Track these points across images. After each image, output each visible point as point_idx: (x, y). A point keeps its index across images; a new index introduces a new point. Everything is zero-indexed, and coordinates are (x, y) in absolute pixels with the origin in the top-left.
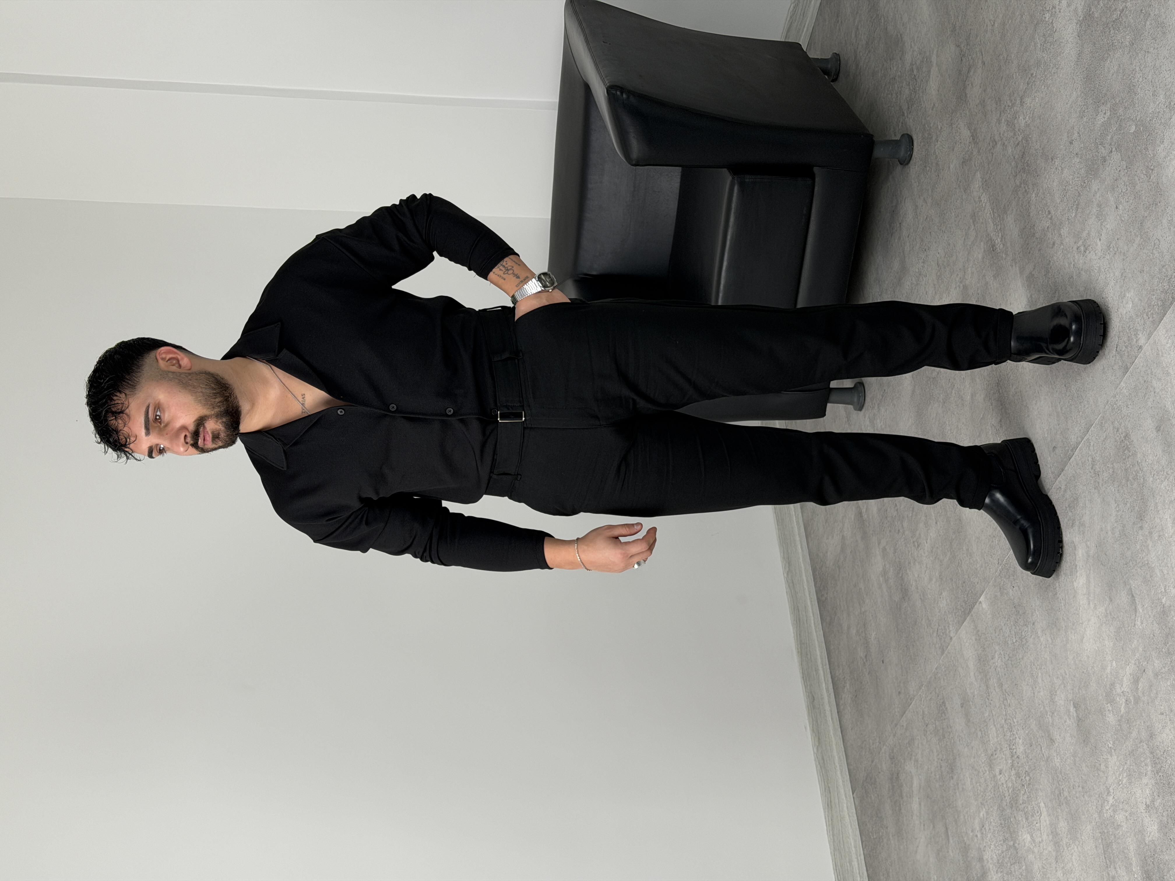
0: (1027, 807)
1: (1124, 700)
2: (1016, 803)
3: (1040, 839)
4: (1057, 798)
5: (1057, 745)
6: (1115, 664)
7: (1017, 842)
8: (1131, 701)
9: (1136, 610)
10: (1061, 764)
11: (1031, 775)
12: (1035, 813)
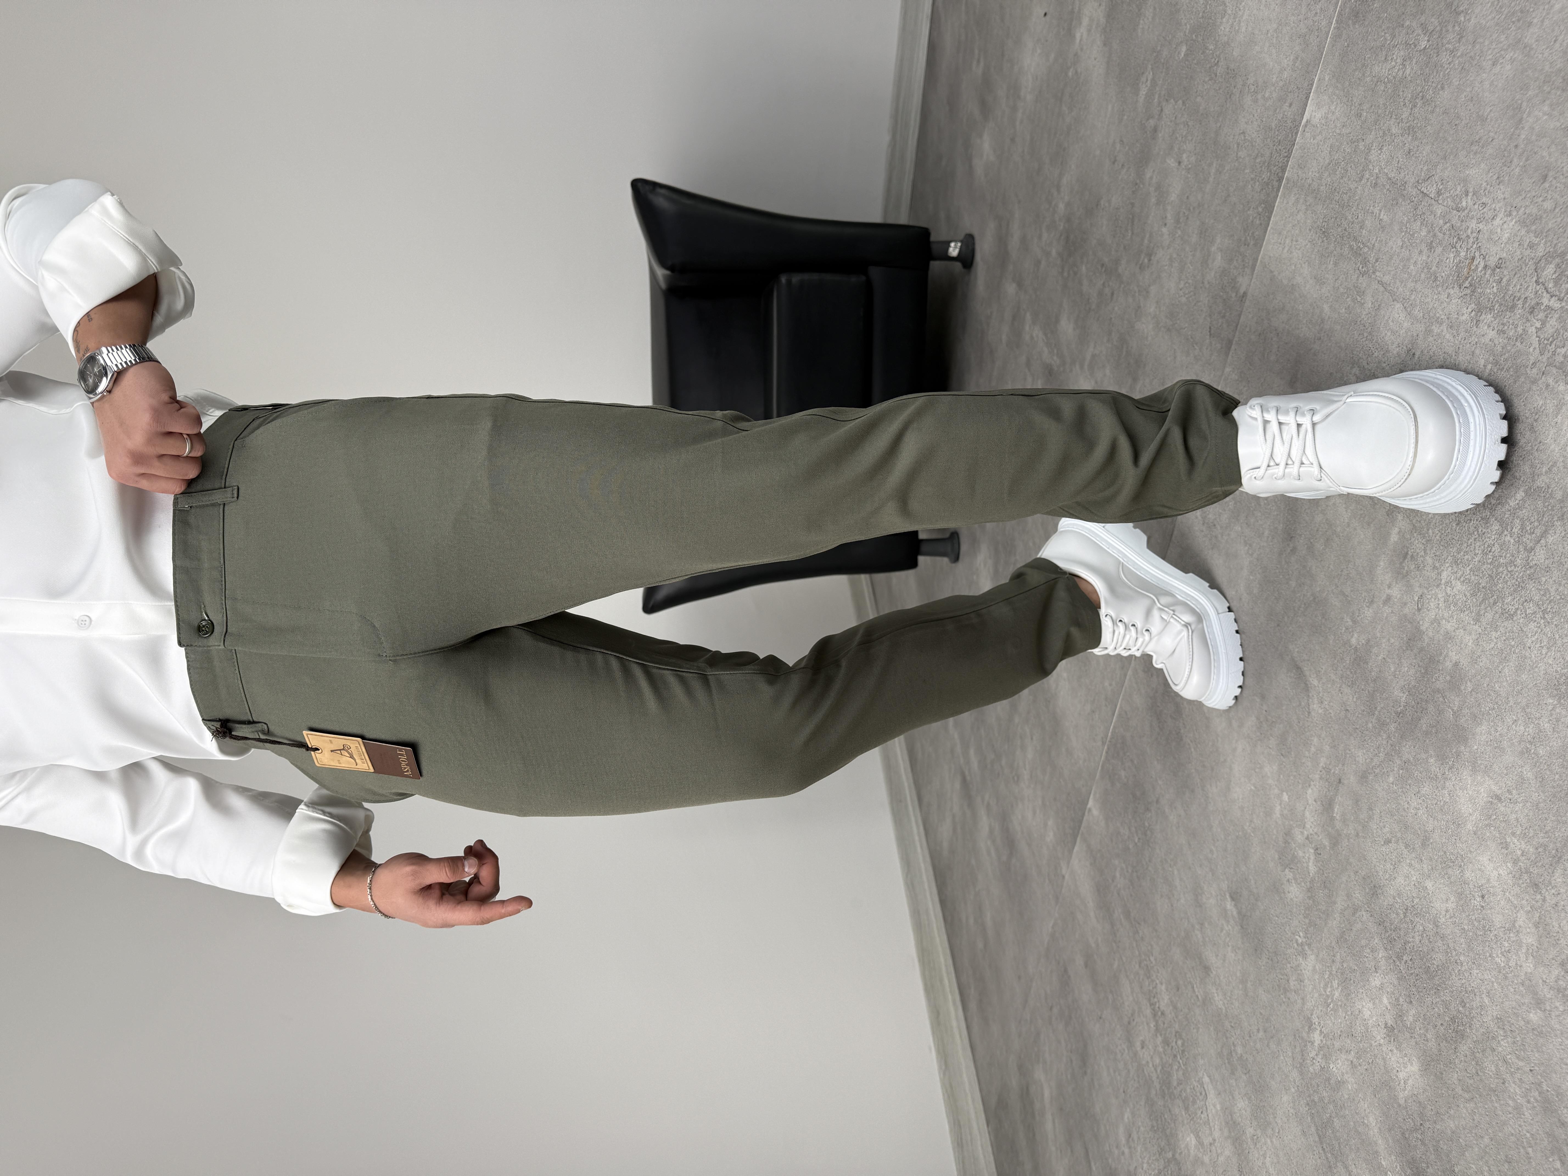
0: (1185, 1091)
1: (1312, 851)
2: (1169, 1089)
3: (1211, 1139)
4: (1226, 1061)
5: (1214, 973)
6: (1287, 797)
7: (1179, 1151)
8: (1325, 846)
9: (1307, 688)
10: (1226, 1002)
11: (1184, 1034)
12: (1196, 1096)
